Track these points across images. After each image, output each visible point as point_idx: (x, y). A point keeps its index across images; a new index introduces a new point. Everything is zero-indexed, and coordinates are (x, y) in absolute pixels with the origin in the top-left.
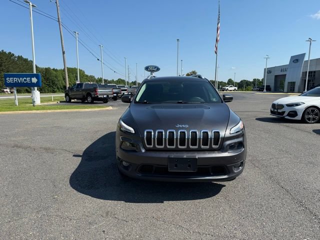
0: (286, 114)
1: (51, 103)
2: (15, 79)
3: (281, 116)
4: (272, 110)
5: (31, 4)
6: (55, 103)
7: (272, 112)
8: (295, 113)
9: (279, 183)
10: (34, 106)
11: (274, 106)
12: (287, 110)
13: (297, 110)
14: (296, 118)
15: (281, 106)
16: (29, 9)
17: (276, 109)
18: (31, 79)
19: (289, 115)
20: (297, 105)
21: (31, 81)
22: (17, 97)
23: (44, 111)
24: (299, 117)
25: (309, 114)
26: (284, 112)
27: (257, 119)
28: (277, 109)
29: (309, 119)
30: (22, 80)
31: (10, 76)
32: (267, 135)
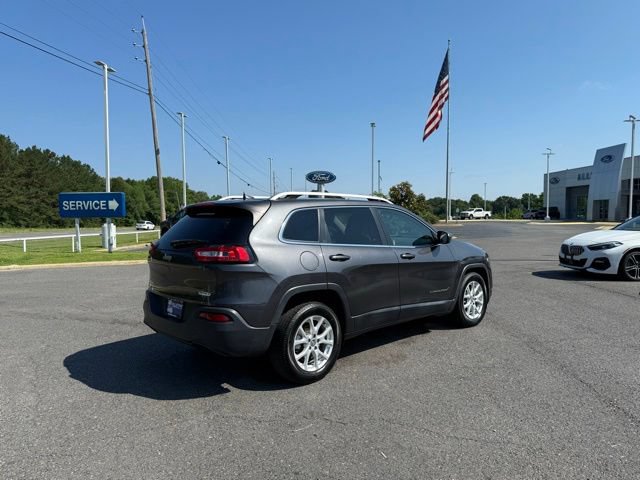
0: (588, 264)
1: (135, 246)
2: (80, 204)
3: (580, 267)
4: (563, 256)
5: (106, 67)
6: (143, 245)
7: (563, 261)
8: (604, 263)
9: (575, 376)
10: (110, 252)
11: (565, 248)
12: (590, 256)
13: (610, 255)
14: (607, 271)
15: (579, 249)
16: (103, 76)
17: (569, 253)
18: (107, 203)
19: (594, 265)
20: (609, 246)
21: (107, 206)
22: (80, 235)
23: (133, 262)
24: (613, 270)
25: (631, 263)
26: (583, 261)
27: (534, 274)
28: (572, 255)
29: (633, 273)
30: (91, 204)
31: (69, 198)
32: (555, 302)
